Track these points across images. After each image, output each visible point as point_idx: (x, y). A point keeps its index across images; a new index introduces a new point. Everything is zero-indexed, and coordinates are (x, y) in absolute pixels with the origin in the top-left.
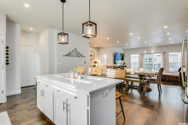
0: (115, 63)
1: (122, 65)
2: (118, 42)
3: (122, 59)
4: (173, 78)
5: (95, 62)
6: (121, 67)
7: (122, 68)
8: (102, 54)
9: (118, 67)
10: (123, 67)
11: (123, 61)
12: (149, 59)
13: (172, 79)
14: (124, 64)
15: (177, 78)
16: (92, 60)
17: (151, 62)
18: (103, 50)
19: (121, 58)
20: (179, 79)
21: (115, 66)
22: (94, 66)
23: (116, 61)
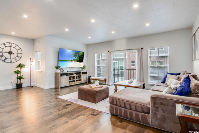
0: (58, 67)
1: (80, 69)
13: (134, 113)
16: (13, 60)
19: (74, 58)
20: (150, 115)
21: (57, 72)
22: (17, 72)
23: (60, 62)
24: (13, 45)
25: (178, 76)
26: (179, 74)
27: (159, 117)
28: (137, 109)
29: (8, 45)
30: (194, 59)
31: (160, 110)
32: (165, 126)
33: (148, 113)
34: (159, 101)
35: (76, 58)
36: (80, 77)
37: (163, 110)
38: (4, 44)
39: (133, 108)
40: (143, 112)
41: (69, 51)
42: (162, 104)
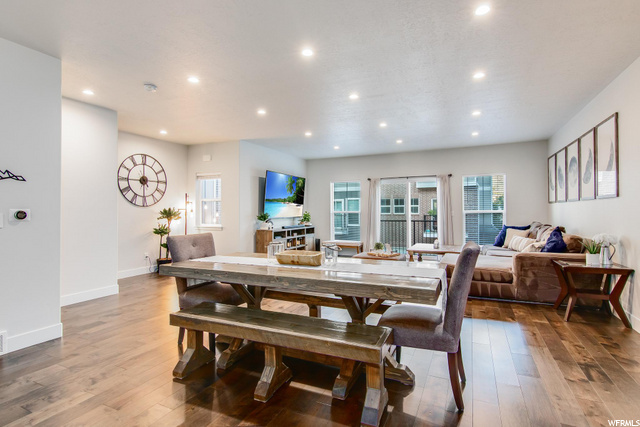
0: (263, 217)
1: (297, 222)
2: (262, 112)
3: (299, 200)
4: (492, 280)
5: (168, 214)
6: (293, 232)
7: (296, 236)
8: (207, 177)
9: (277, 234)
10: (300, 232)
11: (301, 207)
12: (396, 202)
13: (489, 284)
14: (306, 218)
15: (507, 279)
16: (150, 200)
17: (402, 210)
18: (206, 158)
19: (291, 195)
20: (514, 283)
21: (262, 228)
22: (161, 232)
23: (267, 206)
24: (149, 161)
25: (528, 231)
26: (529, 227)
27: (528, 283)
28: (494, 277)
29: (139, 160)
30: (553, 199)
31: (530, 274)
32: (537, 295)
33: (511, 282)
34: (529, 262)
35: (291, 196)
36: (302, 240)
37: (534, 273)
38: (132, 158)
39: (487, 277)
40: (503, 281)
41: (281, 177)
42: (532, 265)
